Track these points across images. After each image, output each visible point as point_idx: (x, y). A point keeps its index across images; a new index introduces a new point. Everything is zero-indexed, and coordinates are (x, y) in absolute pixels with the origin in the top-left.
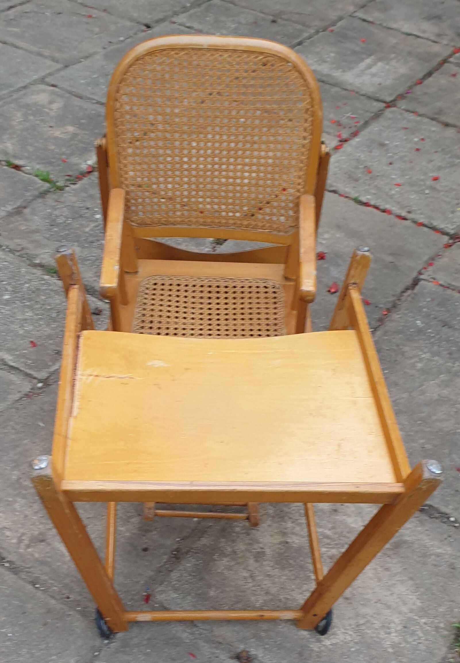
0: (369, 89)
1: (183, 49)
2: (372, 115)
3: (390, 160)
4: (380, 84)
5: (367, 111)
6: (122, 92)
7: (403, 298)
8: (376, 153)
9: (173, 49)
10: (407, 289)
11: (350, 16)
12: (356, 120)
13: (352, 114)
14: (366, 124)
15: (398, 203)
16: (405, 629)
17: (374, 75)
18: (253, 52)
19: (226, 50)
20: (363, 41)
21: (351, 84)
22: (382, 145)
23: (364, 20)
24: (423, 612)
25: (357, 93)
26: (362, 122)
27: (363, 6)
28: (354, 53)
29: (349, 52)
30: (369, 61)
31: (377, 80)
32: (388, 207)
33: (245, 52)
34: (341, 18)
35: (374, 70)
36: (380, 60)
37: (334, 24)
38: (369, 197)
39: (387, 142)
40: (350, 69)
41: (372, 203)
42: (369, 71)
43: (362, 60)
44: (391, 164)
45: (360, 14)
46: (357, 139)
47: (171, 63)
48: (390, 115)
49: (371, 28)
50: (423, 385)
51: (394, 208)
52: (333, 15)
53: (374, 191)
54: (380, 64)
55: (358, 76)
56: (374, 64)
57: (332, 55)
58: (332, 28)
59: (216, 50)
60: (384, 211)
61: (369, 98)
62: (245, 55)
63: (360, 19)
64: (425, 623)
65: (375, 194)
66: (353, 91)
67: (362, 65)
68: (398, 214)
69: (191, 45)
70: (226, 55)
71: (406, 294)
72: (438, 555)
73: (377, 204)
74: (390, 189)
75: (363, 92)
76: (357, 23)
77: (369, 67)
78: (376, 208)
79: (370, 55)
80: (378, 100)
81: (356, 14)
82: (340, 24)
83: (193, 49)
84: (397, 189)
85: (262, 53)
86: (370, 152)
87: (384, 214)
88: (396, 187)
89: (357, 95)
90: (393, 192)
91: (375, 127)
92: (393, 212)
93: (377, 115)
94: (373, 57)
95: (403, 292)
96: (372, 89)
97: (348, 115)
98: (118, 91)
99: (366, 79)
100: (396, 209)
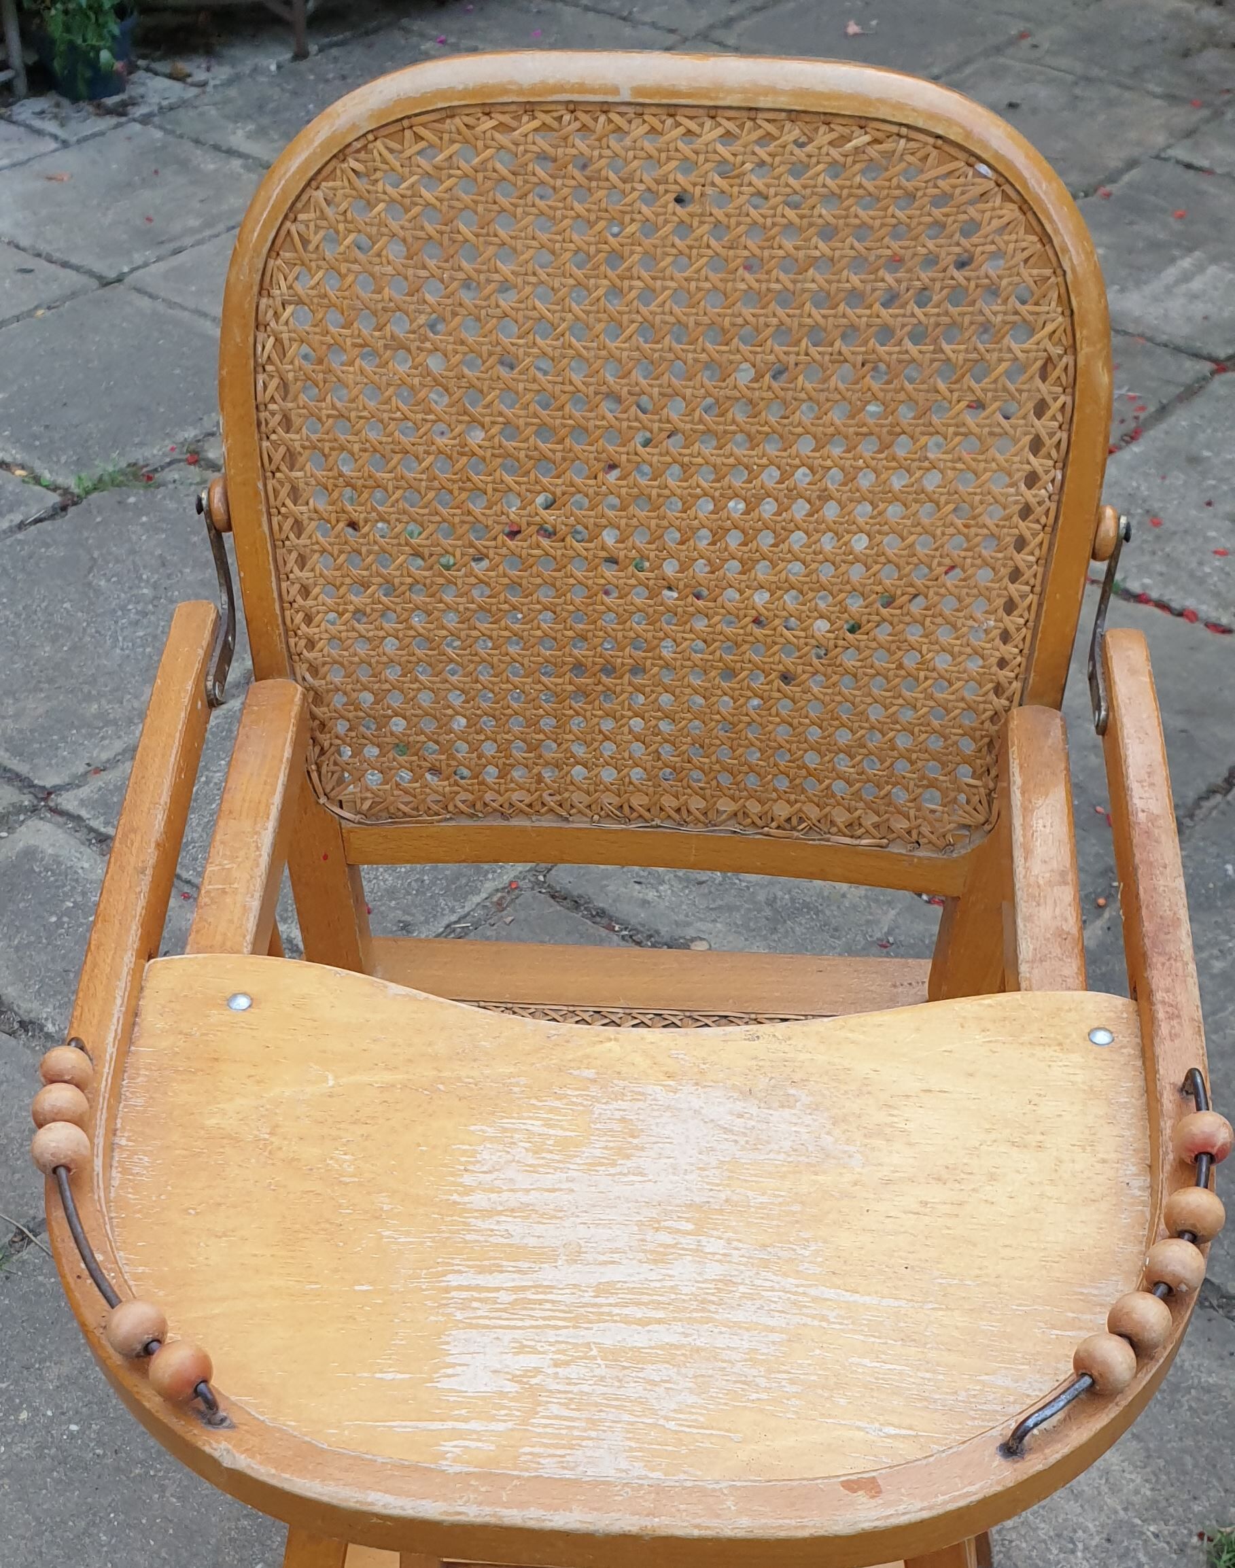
0: (1179, 330)
1: (530, 108)
2: (1182, 389)
3: (1210, 495)
4: (1206, 318)
5: (1168, 382)
6: (281, 290)
7: (1200, 814)
8: (1178, 478)
9: (487, 110)
10: (1212, 792)
11: (1157, 157)
12: (1140, 403)
13: (1129, 390)
14: (1163, 411)
15: (1217, 595)
16: (1107, 1545)
17: (1194, 297)
18: (828, 118)
19: (713, 112)
20: (1181, 217)
21: (1137, 320)
22: (1194, 460)
23: (1189, 166)
24: (1156, 1510)
25: (1150, 339)
26: (1152, 409)
27: (1189, 134)
28: (1154, 245)
29: (1141, 245)
30: (1186, 263)
31: (1199, 308)
32: (1190, 603)
33: (793, 115)
34: (1132, 164)
35: (1196, 285)
36: (1214, 260)
37: (1112, 178)
38: (1147, 581)
39: (1206, 453)
40: (1138, 284)
41: (1154, 595)
42: (1183, 288)
43: (1173, 260)
44: (1209, 504)
45: (1181, 152)
46: (1136, 448)
47: (481, 168)
48: (1223, 391)
49: (1205, 184)
50: (1223, 1009)
51: (1204, 607)
52: (1114, 158)
53: (1159, 568)
54: (1213, 269)
55: (1156, 299)
56: (1200, 268)
57: (1100, 251)
58: (1109, 188)
59: (672, 110)
60: (1180, 614)
61: (1178, 350)
62: (793, 132)
63: (1178, 162)
64: (1156, 1536)
65: (1161, 574)
66: (1141, 336)
67: (1171, 274)
68: (1213, 620)
69: (560, 88)
70: (710, 133)
71: (1207, 804)
72: (1207, 1390)
73: (1165, 598)
74: (1201, 563)
75: (1165, 338)
76: (1170, 173)
77: (1186, 277)
78: (1162, 606)
79: (1190, 250)
80: (1197, 356)
81: (1171, 152)
82: (1126, 178)
83: (573, 107)
84: (1217, 563)
85: (863, 122)
86: (1164, 478)
87: (1180, 620)
88: (1218, 556)
89: (1149, 344)
90: (1207, 570)
91: (1181, 420)
92: (1202, 615)
93: (1191, 392)
94: (1197, 254)
95: (1201, 798)
96: (1186, 330)
97: (1123, 391)
98: (263, 289)
99: (1176, 305)
100: (1207, 610)
